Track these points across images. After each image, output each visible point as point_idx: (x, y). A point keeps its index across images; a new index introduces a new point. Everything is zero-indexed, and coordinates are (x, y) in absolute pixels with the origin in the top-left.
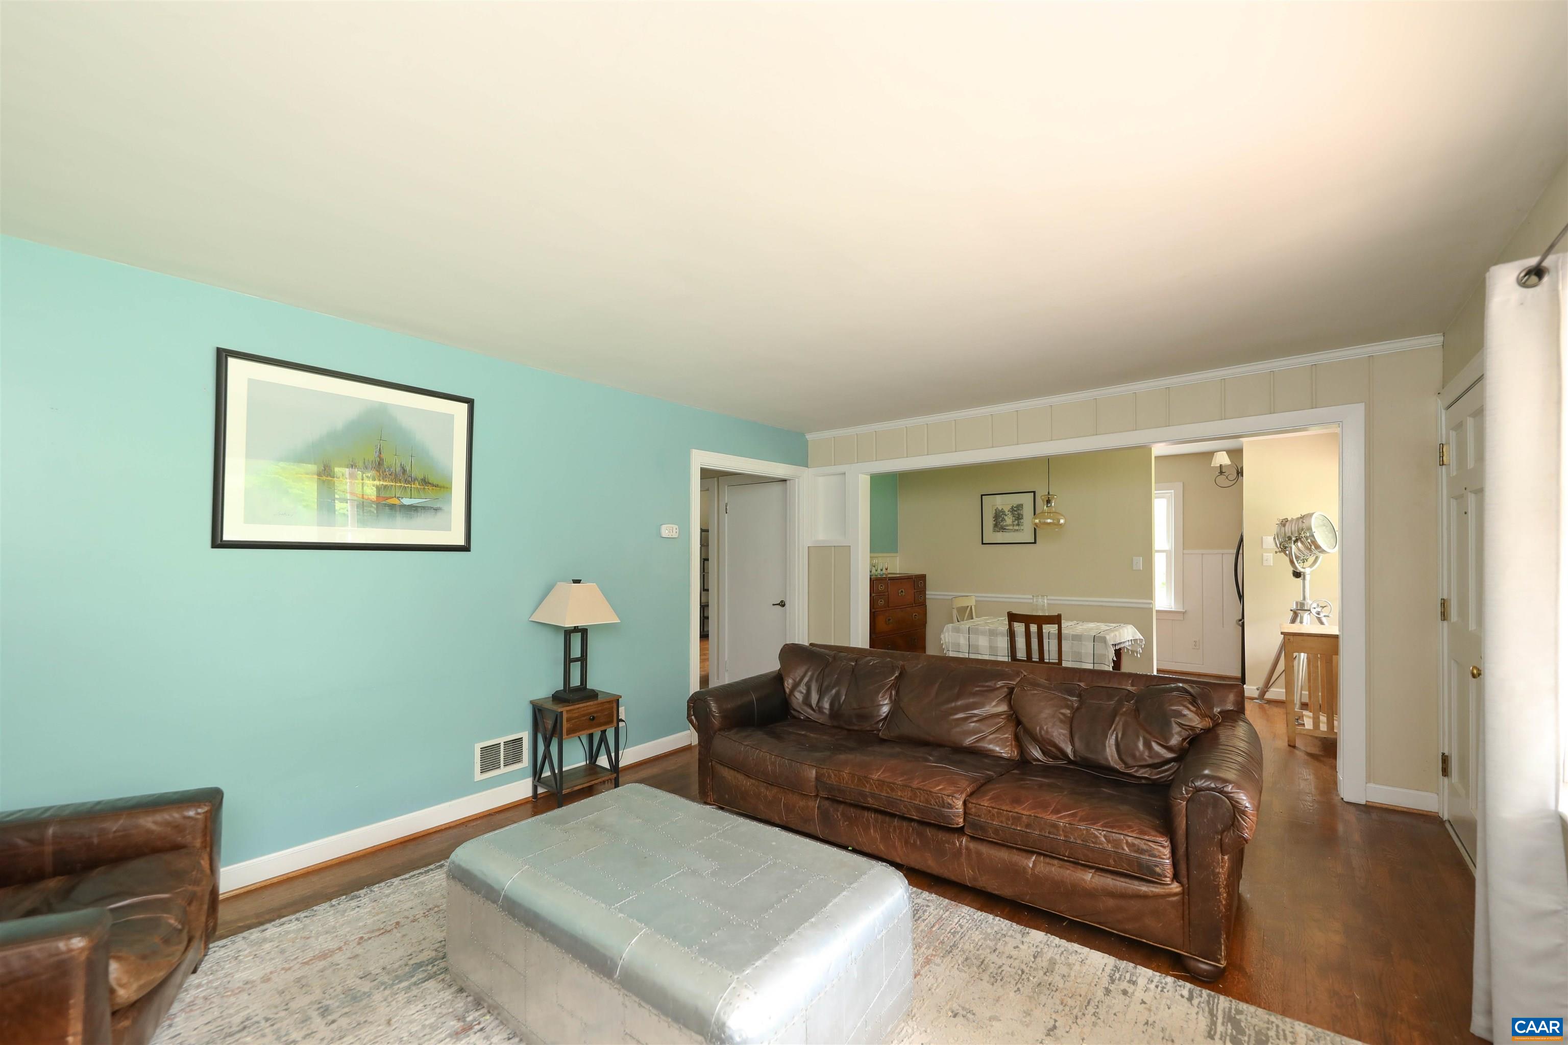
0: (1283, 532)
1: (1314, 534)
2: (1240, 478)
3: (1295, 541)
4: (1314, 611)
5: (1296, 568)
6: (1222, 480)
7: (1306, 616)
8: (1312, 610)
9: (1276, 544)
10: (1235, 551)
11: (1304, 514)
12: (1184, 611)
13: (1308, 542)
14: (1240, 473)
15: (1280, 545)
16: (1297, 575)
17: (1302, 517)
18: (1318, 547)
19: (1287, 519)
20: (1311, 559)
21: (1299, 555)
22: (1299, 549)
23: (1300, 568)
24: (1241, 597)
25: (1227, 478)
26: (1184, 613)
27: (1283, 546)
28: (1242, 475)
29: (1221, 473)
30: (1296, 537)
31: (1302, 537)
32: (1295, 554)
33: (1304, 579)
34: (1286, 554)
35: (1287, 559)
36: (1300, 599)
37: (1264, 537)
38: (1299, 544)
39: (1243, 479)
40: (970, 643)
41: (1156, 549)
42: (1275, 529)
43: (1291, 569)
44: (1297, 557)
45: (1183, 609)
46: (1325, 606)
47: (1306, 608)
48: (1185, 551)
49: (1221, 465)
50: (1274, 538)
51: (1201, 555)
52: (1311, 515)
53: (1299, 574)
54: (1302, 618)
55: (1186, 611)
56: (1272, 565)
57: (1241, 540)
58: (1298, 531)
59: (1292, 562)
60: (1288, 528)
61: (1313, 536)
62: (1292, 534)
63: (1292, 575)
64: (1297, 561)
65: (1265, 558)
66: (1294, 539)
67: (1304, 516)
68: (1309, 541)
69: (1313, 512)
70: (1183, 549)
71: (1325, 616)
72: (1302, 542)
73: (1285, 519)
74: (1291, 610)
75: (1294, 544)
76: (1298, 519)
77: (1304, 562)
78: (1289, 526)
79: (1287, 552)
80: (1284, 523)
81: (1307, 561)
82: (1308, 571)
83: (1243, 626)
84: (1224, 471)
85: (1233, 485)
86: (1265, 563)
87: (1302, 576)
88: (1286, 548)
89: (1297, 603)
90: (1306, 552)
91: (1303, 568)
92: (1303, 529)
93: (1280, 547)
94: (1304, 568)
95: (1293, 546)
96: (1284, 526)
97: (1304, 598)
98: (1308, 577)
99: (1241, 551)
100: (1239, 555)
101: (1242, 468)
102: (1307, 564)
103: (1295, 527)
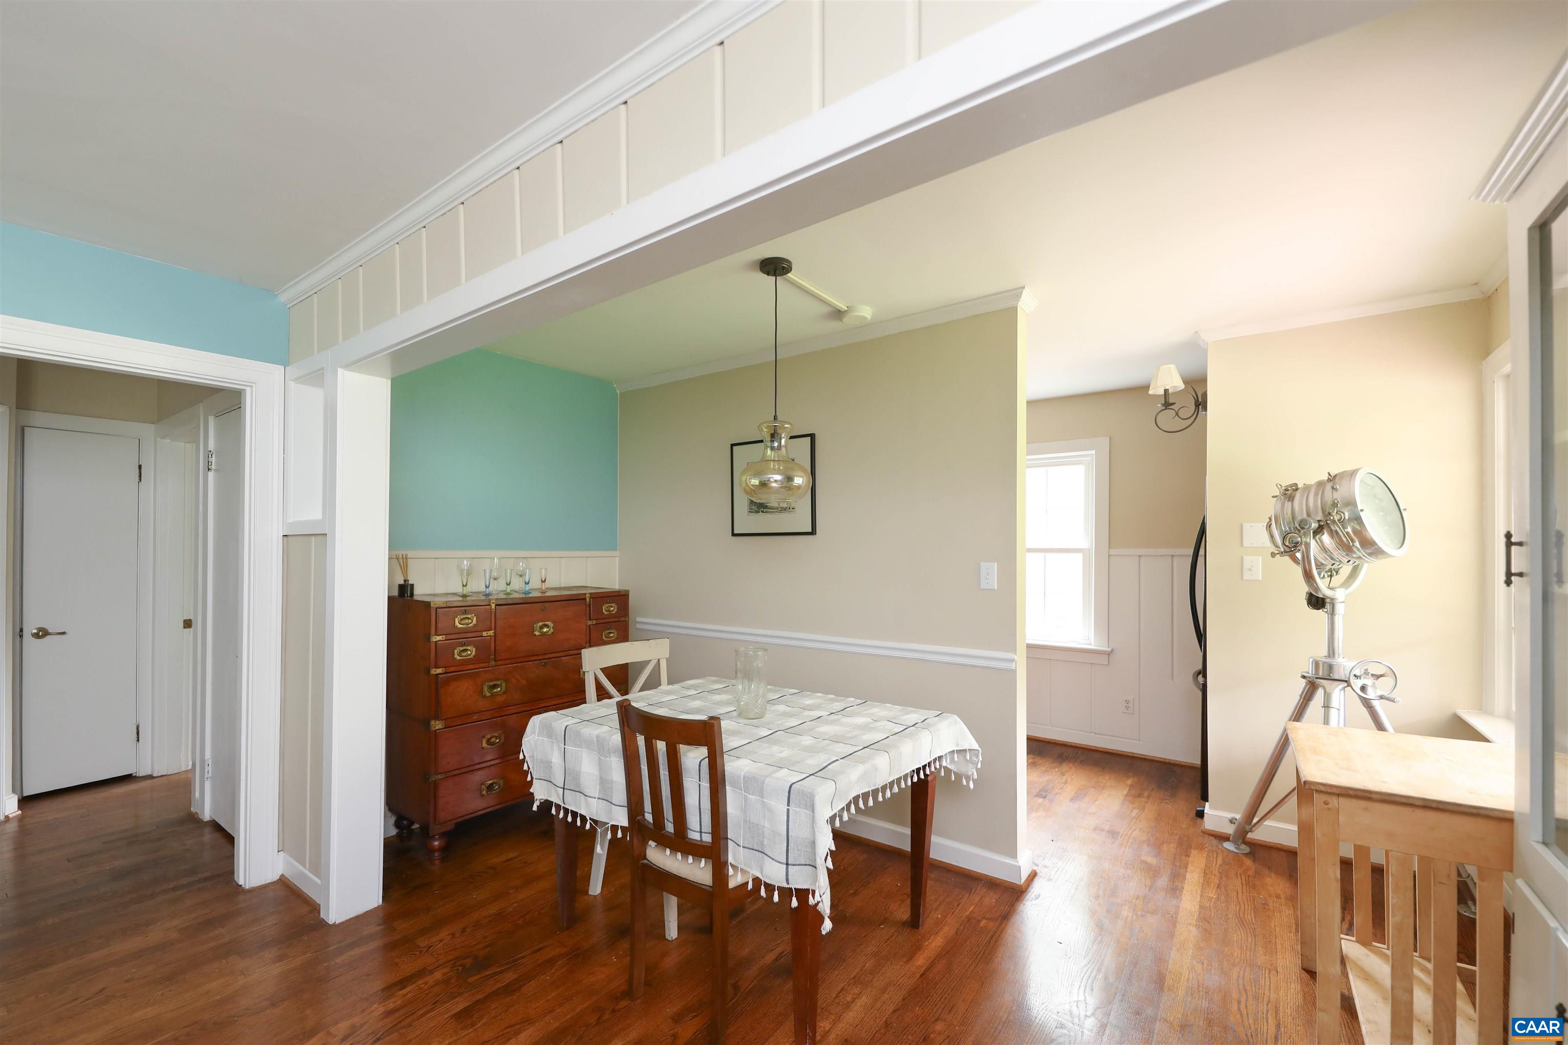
0: (1290, 512)
1: (1362, 514)
2: (1201, 413)
3: (1318, 531)
4: (1357, 684)
5: (1317, 589)
6: (1168, 419)
7: (1338, 694)
8: (1353, 680)
9: (1272, 536)
10: (1191, 551)
11: (1336, 473)
12: (1109, 649)
13: (1347, 533)
14: (1201, 404)
15: (1284, 539)
16: (1316, 602)
17: (1332, 479)
18: (1368, 544)
19: (1296, 485)
20: (1346, 570)
21: (1323, 562)
22: (1324, 549)
23: (1323, 586)
24: (1201, 636)
25: (1177, 414)
26: (1109, 654)
27: (1291, 542)
28: (1205, 409)
29: (1167, 405)
30: (1319, 521)
31: (1334, 521)
32: (1316, 559)
33: (1332, 613)
34: (1295, 560)
35: (1298, 570)
36: (1321, 652)
37: (1244, 524)
38: (1326, 538)
39: (1206, 415)
40: (566, 767)
41: (1029, 545)
42: (1270, 507)
43: (1304, 589)
44: (1319, 566)
45: (1109, 647)
46: (1381, 676)
47: (1336, 677)
48: (1113, 552)
49: (1166, 391)
50: (1269, 526)
51: (1138, 557)
52: (1353, 474)
53: (1320, 600)
54: (1327, 697)
55: (1112, 650)
56: (1260, 579)
57: (1203, 532)
58: (1323, 511)
59: (1308, 576)
60: (1301, 504)
61: (1358, 519)
62: (1309, 515)
63: (1305, 602)
64: (1319, 574)
65: (1247, 565)
66: (1314, 525)
67: (1335, 476)
68: (1349, 530)
69: (1354, 468)
70: (1109, 548)
71: (1382, 697)
72: (1334, 534)
73: (1291, 486)
74: (1304, 677)
75: (1314, 537)
76: (1320, 484)
77: (1331, 576)
78: (1302, 496)
79: (1299, 555)
80: (1289, 493)
81: (1337, 572)
82: (1340, 595)
83: (1204, 689)
84: (1171, 401)
85: (1186, 428)
86: (1247, 576)
87: (1328, 606)
88: (1296, 545)
89: (1317, 664)
90: (1338, 554)
91: (1329, 588)
92: (1335, 505)
93: (1284, 544)
94: (1332, 589)
95: (1313, 544)
96: (1291, 498)
97: (1332, 652)
98: (1340, 608)
99: (1202, 552)
100: (1199, 558)
101: (1205, 395)
102: (1337, 580)
103: (1315, 501)
